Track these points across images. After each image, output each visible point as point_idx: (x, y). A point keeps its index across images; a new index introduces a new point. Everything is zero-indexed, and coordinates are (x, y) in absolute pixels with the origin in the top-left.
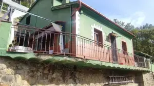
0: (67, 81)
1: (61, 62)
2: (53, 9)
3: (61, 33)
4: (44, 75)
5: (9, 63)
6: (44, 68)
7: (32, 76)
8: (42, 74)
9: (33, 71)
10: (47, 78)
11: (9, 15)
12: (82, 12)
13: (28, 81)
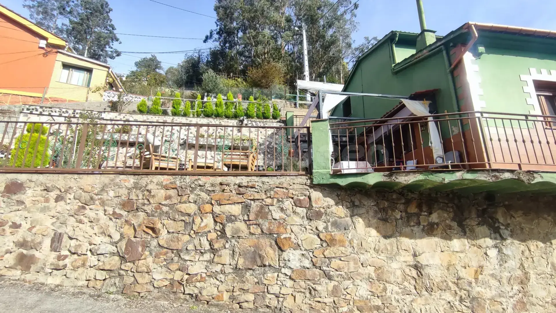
0: (472, 231)
1: (451, 184)
2: (398, 69)
3: (430, 119)
4: (409, 217)
5: (338, 196)
6: (408, 203)
7: (385, 220)
8: (404, 214)
9: (384, 210)
10: (419, 224)
11: (318, 107)
12: (481, 49)
13: (377, 229)
